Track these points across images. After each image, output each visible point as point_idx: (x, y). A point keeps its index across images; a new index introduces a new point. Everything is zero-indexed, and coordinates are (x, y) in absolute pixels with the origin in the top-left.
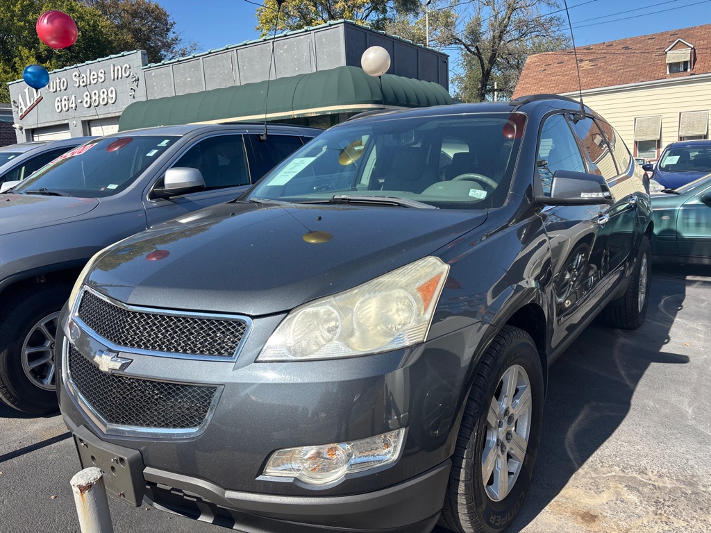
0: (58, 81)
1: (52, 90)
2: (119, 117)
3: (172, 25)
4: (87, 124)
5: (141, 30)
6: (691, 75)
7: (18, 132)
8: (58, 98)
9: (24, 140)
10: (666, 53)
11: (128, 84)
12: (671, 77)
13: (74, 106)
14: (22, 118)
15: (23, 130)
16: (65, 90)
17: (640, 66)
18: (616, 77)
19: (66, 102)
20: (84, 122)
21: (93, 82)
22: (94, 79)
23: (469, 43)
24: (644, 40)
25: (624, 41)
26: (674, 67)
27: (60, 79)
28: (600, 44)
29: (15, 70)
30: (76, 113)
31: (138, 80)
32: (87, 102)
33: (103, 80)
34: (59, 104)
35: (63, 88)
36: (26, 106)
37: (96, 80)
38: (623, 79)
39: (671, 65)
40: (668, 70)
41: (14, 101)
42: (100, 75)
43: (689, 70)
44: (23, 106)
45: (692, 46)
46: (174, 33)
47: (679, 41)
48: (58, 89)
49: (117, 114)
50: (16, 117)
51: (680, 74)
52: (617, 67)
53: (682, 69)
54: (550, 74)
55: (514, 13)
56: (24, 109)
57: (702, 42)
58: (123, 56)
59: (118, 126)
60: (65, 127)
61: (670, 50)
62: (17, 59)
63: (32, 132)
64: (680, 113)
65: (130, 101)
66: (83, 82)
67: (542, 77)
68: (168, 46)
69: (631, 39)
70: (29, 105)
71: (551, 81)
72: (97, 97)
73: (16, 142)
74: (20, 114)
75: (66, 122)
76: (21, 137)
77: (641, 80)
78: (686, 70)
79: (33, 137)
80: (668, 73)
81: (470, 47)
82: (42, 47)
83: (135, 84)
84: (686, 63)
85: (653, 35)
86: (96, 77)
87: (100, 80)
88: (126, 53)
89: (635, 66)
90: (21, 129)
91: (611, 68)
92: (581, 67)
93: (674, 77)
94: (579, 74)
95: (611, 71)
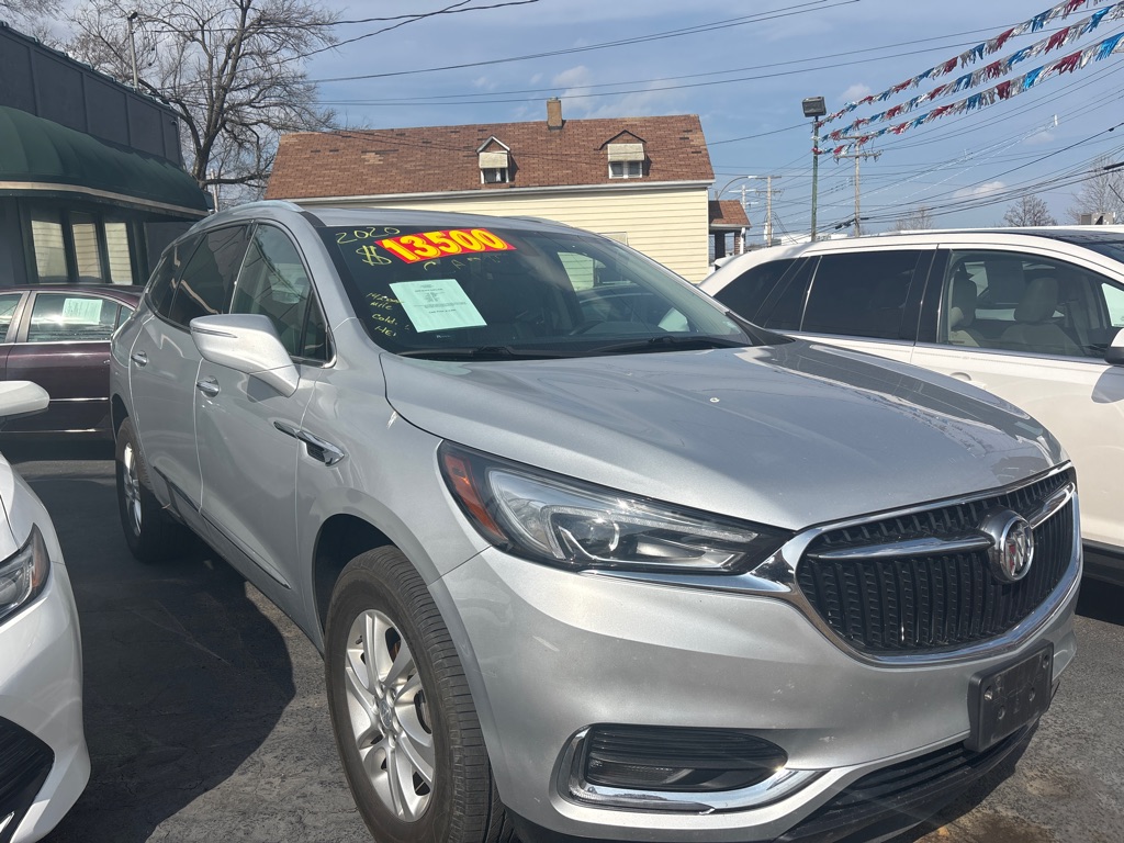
6: (512, 187)
10: (478, 154)
12: (487, 187)
17: (446, 168)
18: (417, 180)
24: (446, 133)
25: (421, 130)
26: (490, 175)
28: (388, 131)
38: (425, 184)
39: (486, 171)
40: (483, 177)
43: (508, 180)
45: (508, 149)
47: (492, 140)
51: (497, 184)
52: (415, 166)
53: (498, 178)
54: (321, 166)
57: (517, 145)
61: (482, 151)
67: (310, 168)
69: (429, 129)
77: (450, 188)
80: (483, 181)
84: (502, 171)
85: (456, 127)
89: (439, 167)
91: (408, 166)
92: (364, 160)
93: (490, 188)
94: (365, 171)
95: (408, 172)
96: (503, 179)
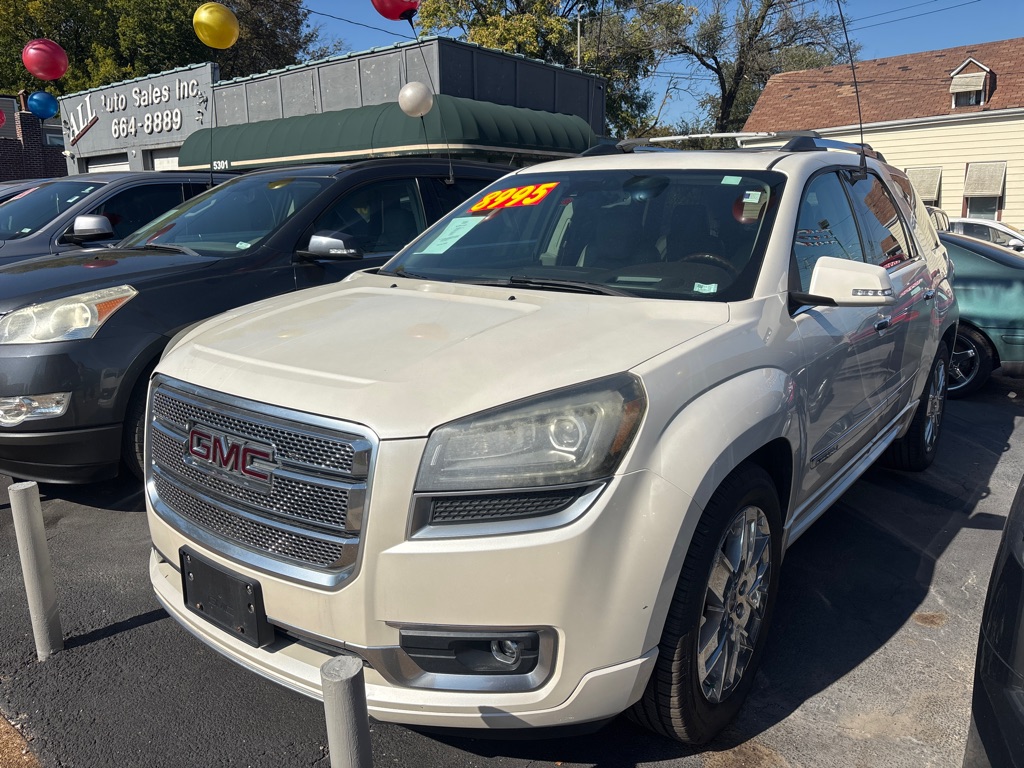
0: (116, 98)
1: (108, 109)
2: (179, 148)
3: (305, 15)
4: (149, 155)
5: (262, 21)
6: (985, 110)
7: (69, 161)
8: (116, 120)
9: (76, 172)
10: (952, 78)
11: (195, 106)
12: (956, 111)
13: (133, 130)
14: (74, 142)
15: (76, 159)
16: (124, 109)
17: (917, 95)
18: (883, 109)
19: (124, 126)
20: (145, 152)
21: (156, 102)
22: (156, 98)
23: (704, 52)
24: (930, 58)
25: (904, 58)
26: (963, 99)
27: (118, 95)
28: (870, 62)
29: (88, 75)
30: (136, 141)
31: (207, 101)
32: (148, 126)
33: (166, 99)
34: (116, 127)
35: (121, 108)
36: (78, 128)
37: (159, 99)
38: (891, 112)
39: (958, 95)
40: (953, 102)
41: (65, 122)
42: (164, 93)
43: (982, 103)
44: (75, 128)
45: (988, 70)
46: (308, 26)
47: (971, 61)
48: (116, 109)
49: (178, 145)
50: (68, 141)
51: (970, 108)
52: (886, 95)
53: (973, 101)
54: (796, 102)
55: (771, 11)
56: (77, 133)
57: (1007, 63)
58: (190, 69)
59: (177, 159)
60: (122, 157)
61: (958, 74)
62: (90, 60)
63: (86, 162)
64: (968, 164)
65: (197, 127)
66: (144, 101)
67: (785, 105)
68: (297, 46)
69: (913, 56)
70: (82, 127)
71: (796, 112)
72: (159, 121)
73: (67, 175)
74: (72, 138)
75: (124, 151)
76: (73, 168)
77: (915, 115)
78: (978, 102)
79: (87, 168)
80: (953, 106)
81: (705, 59)
82: (123, 44)
83: (203, 105)
84: (978, 93)
85: (944, 51)
86: (159, 94)
87: (164, 100)
88: (194, 66)
89: (911, 95)
90: (73, 157)
91: (879, 96)
92: (839, 93)
93: (960, 113)
94: (835, 104)
95: (878, 102)
96: (978, 103)
